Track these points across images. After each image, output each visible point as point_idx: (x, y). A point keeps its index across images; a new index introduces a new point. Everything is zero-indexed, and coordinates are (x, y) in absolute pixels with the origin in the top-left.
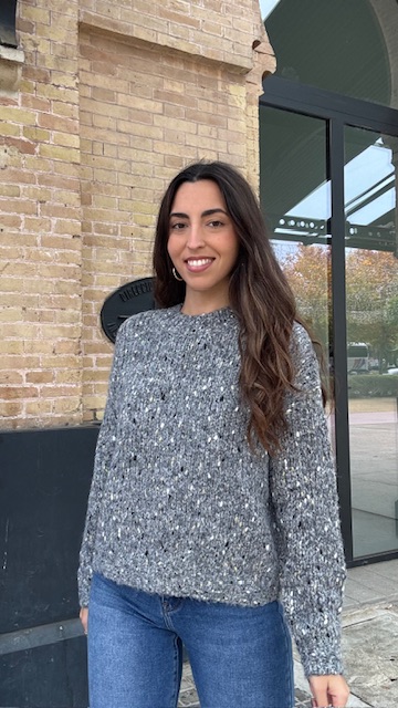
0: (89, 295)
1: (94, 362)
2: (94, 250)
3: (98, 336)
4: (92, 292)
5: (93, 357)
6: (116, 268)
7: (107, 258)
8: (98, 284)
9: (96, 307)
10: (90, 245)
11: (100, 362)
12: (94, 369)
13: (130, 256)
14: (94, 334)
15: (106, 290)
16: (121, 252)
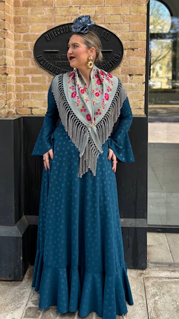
0: (27, 38)
1: (30, 80)
2: (29, 9)
3: (33, 64)
4: (28, 36)
5: (30, 76)
6: (44, 20)
7: (38, 14)
8: (32, 31)
9: (30, 45)
10: (27, 6)
11: (34, 80)
12: (31, 83)
13: (53, 11)
14: (30, 62)
15: (37, 34)
16: (47, 8)
